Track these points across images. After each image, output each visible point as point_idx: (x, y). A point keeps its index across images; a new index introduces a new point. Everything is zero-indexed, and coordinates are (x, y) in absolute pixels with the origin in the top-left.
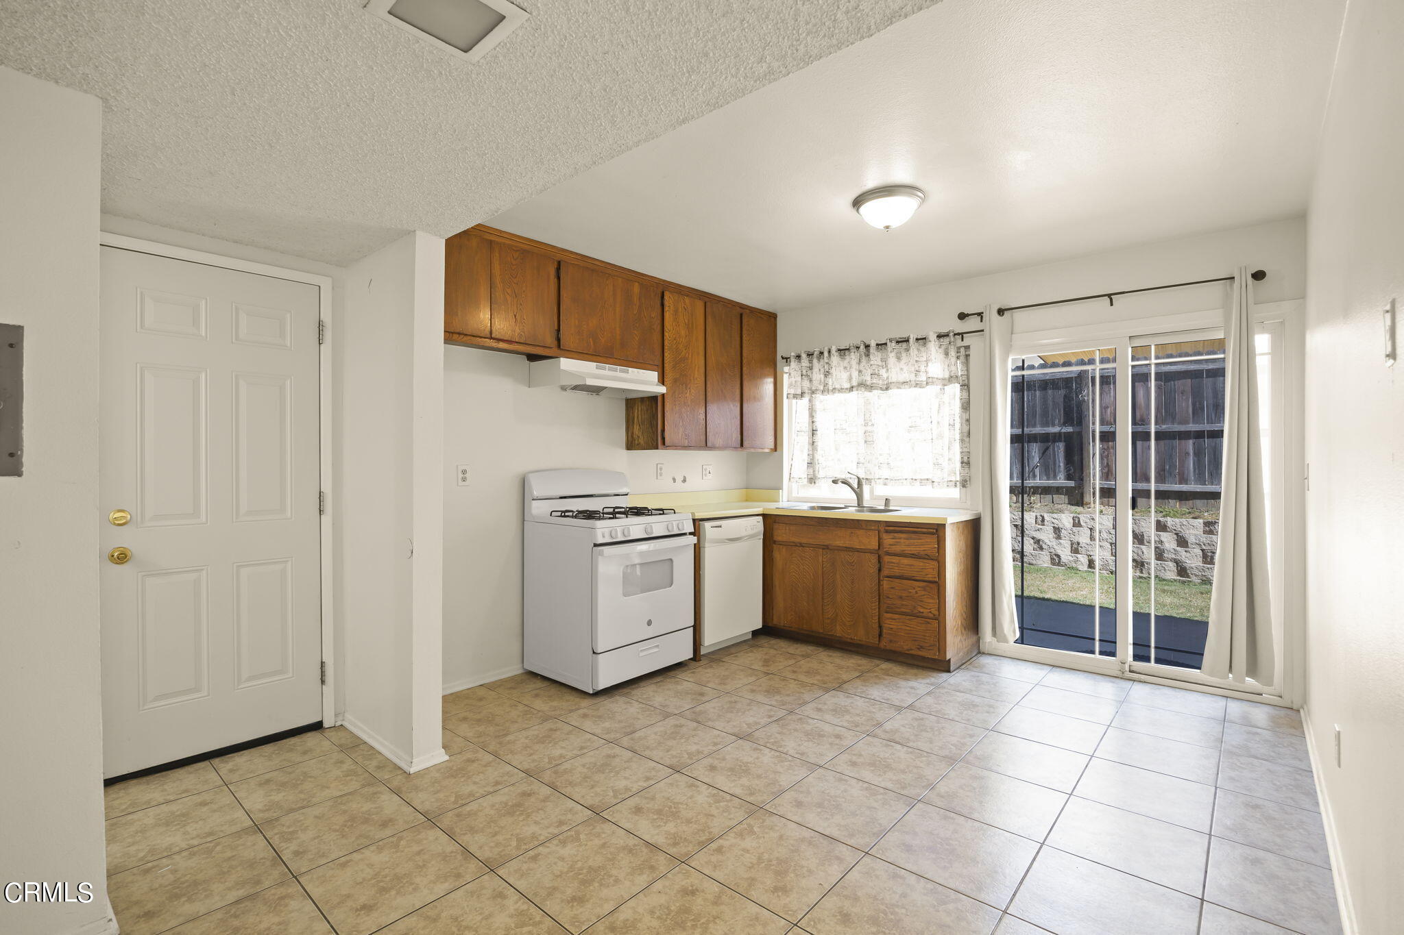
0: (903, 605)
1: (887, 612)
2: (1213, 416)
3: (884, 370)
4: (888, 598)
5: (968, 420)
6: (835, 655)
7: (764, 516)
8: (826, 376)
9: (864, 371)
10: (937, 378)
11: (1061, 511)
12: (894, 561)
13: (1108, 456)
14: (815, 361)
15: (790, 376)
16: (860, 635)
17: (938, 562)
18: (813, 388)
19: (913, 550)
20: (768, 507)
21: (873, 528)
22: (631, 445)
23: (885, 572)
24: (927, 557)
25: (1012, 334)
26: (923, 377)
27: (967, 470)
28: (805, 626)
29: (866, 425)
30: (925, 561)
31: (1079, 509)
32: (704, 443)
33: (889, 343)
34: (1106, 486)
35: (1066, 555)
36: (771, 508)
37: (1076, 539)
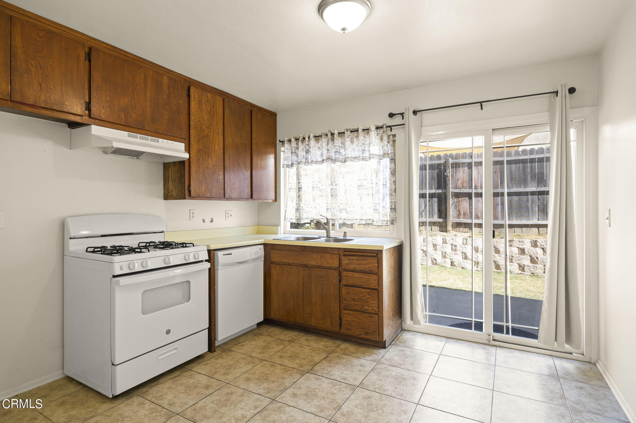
0: (355, 305)
1: (345, 309)
2: (510, 184)
3: (343, 150)
4: (345, 299)
5: (395, 182)
6: (311, 338)
7: (265, 245)
8: (307, 153)
9: (330, 150)
10: (376, 155)
11: (436, 235)
12: (349, 275)
13: (459, 205)
14: (300, 143)
15: (285, 153)
16: (327, 325)
17: (378, 276)
18: (299, 161)
19: (361, 267)
20: (268, 239)
21: (335, 252)
22: (167, 197)
23: (344, 282)
24: (370, 272)
25: (421, 127)
26: (367, 154)
27: (394, 214)
28: (292, 319)
29: (332, 184)
30: (370, 275)
31: (445, 234)
32: (223, 195)
33: (346, 132)
34: (458, 222)
35: (439, 259)
36: (270, 239)
37: (444, 250)
